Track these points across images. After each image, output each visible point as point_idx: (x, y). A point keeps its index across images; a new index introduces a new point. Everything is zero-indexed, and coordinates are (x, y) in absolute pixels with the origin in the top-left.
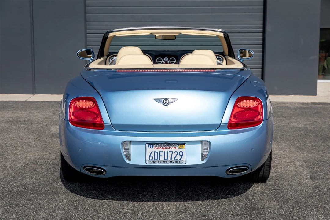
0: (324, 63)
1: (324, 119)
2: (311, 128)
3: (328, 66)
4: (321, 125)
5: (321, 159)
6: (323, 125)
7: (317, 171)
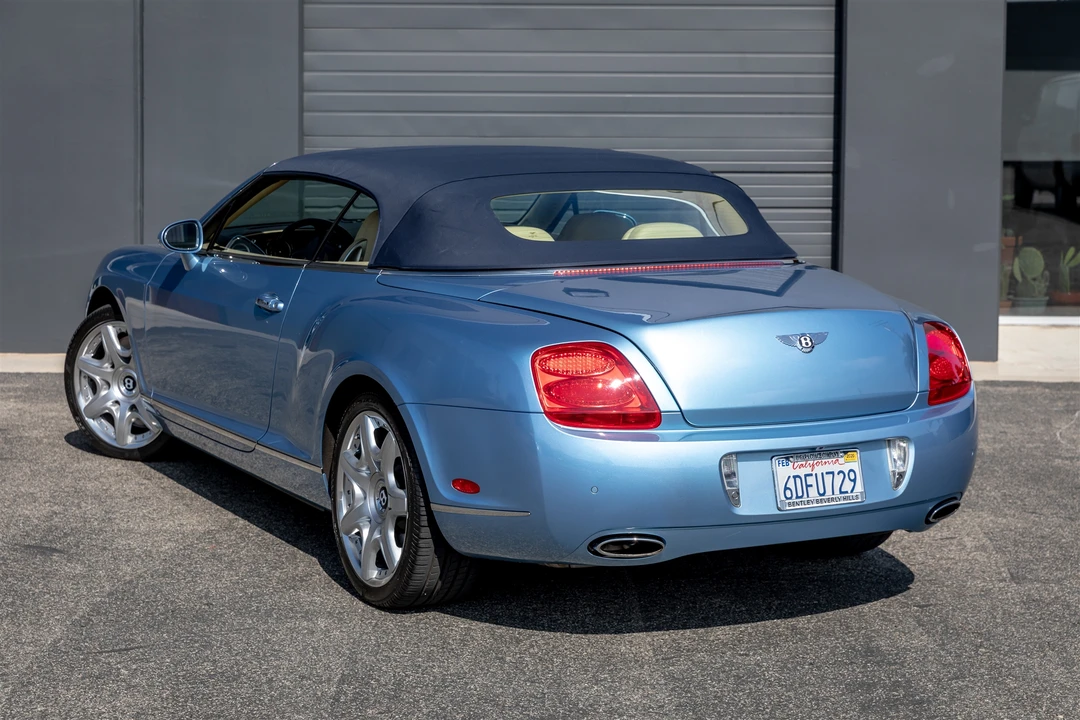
0: (1013, 265)
1: (1026, 425)
2: (994, 449)
3: (1023, 276)
4: (1022, 441)
5: (1034, 529)
6: (1028, 443)
7: (1027, 560)
